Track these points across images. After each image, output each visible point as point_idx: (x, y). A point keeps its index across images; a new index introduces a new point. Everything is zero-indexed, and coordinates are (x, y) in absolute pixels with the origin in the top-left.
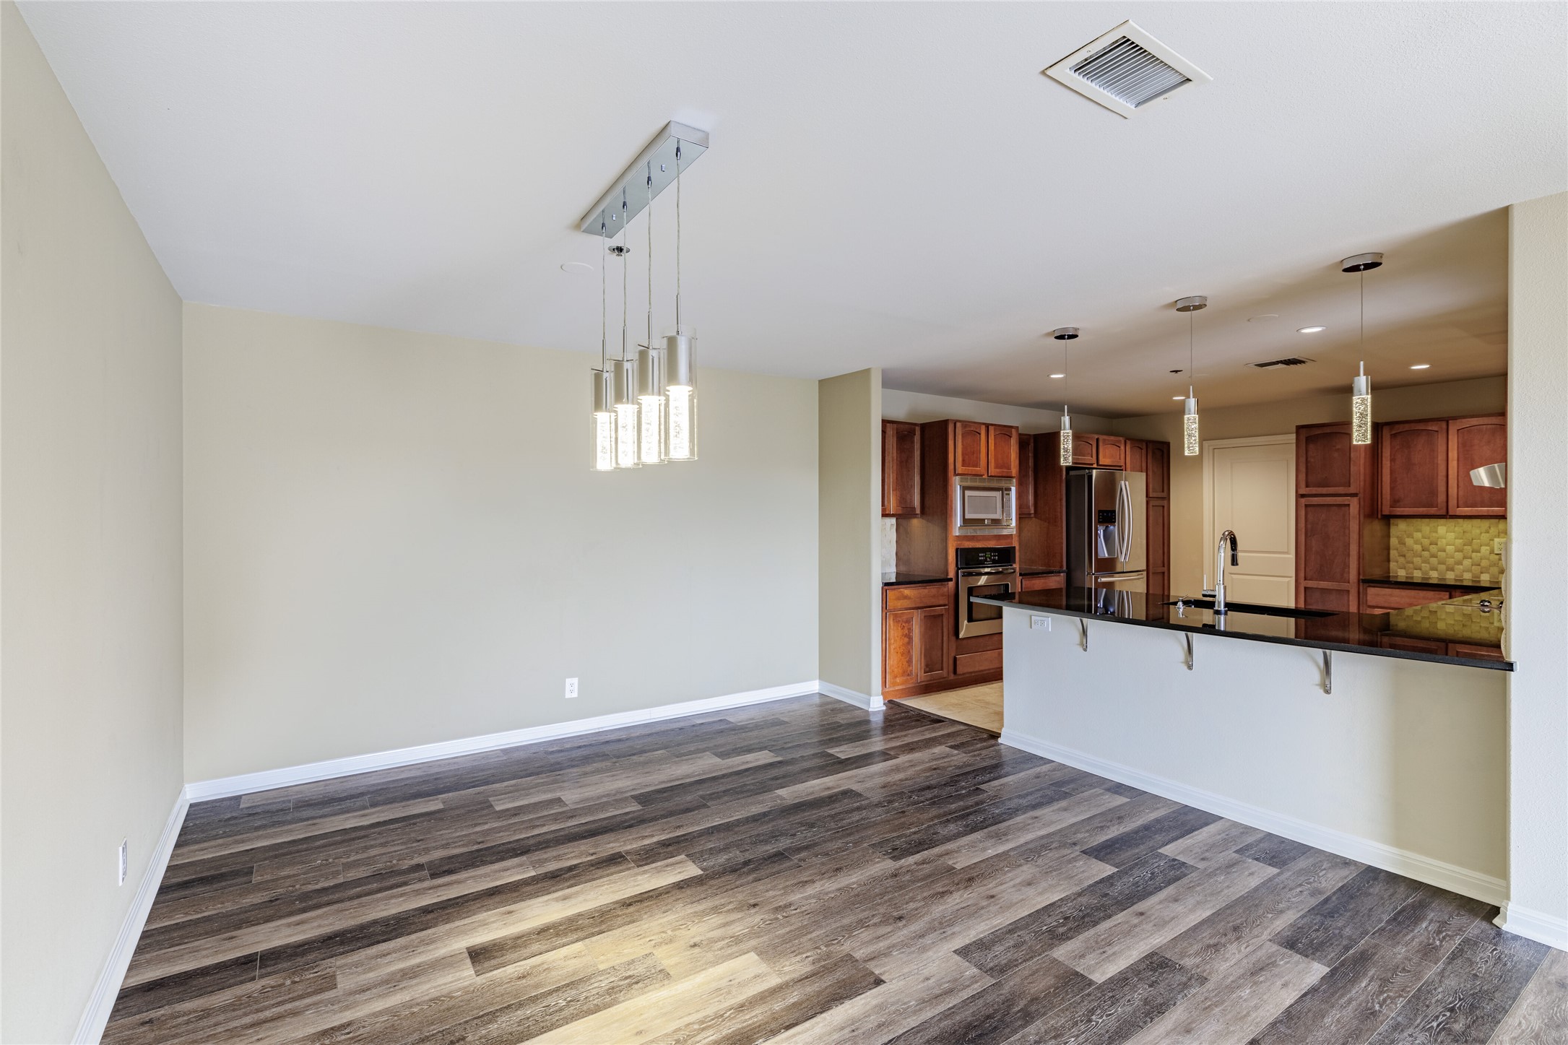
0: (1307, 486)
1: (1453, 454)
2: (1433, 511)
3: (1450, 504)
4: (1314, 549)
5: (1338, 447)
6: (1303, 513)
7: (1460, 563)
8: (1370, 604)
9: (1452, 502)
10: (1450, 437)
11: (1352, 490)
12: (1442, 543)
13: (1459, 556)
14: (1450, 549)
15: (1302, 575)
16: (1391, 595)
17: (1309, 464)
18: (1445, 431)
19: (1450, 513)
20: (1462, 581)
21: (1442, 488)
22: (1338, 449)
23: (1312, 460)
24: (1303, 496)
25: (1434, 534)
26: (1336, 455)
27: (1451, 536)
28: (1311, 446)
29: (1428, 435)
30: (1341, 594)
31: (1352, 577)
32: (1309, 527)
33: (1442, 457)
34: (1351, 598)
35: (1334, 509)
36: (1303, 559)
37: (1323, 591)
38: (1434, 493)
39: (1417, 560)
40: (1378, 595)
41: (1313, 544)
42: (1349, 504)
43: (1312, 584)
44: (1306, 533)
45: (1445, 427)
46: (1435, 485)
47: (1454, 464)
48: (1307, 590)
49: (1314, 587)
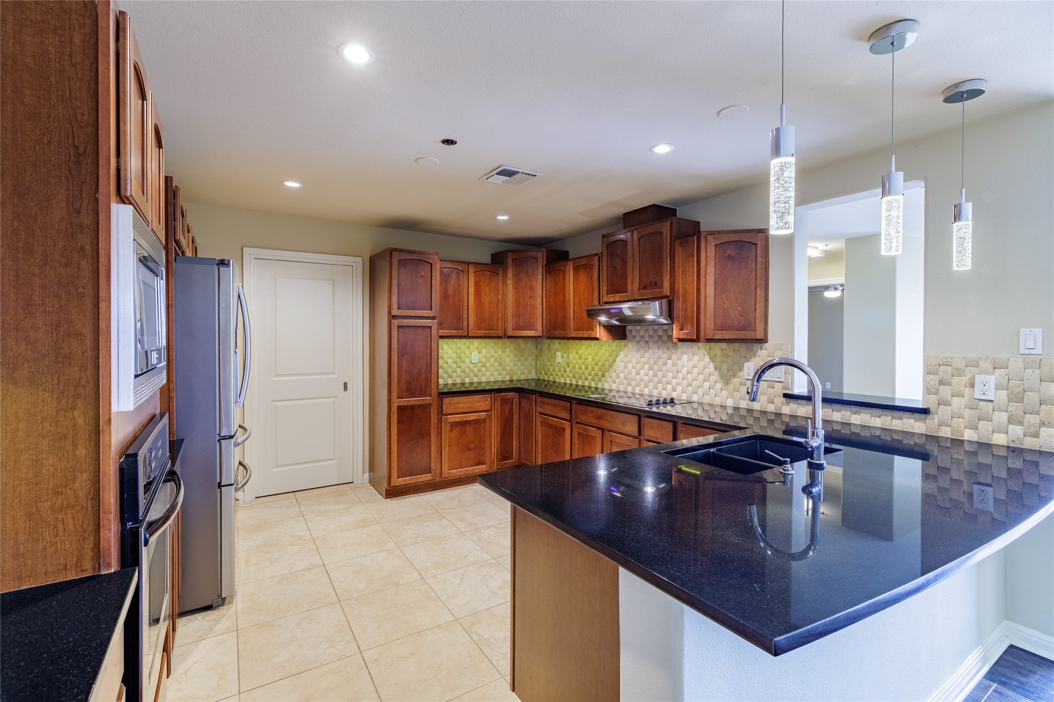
0: (398, 309)
1: (472, 290)
2: (459, 333)
3: (469, 329)
4: (404, 368)
5: (422, 274)
6: (395, 333)
8: (445, 409)
9: (470, 327)
10: (470, 277)
11: (434, 312)
13: (454, 366)
14: (450, 361)
15: (395, 394)
16: (458, 403)
17: (400, 287)
18: (467, 272)
21: (465, 316)
22: (422, 276)
23: (402, 283)
24: (395, 317)
26: (421, 281)
27: (450, 351)
28: (402, 270)
29: (458, 273)
30: (426, 407)
31: (434, 392)
32: (400, 347)
33: (465, 291)
34: (432, 410)
35: (419, 330)
36: (396, 378)
37: (413, 407)
38: (460, 319)
39: (450, 370)
40: (450, 404)
41: (404, 364)
42: (431, 327)
43: (404, 402)
44: (398, 355)
45: (467, 269)
46: (461, 312)
47: (472, 298)
48: (401, 409)
49: (406, 404)
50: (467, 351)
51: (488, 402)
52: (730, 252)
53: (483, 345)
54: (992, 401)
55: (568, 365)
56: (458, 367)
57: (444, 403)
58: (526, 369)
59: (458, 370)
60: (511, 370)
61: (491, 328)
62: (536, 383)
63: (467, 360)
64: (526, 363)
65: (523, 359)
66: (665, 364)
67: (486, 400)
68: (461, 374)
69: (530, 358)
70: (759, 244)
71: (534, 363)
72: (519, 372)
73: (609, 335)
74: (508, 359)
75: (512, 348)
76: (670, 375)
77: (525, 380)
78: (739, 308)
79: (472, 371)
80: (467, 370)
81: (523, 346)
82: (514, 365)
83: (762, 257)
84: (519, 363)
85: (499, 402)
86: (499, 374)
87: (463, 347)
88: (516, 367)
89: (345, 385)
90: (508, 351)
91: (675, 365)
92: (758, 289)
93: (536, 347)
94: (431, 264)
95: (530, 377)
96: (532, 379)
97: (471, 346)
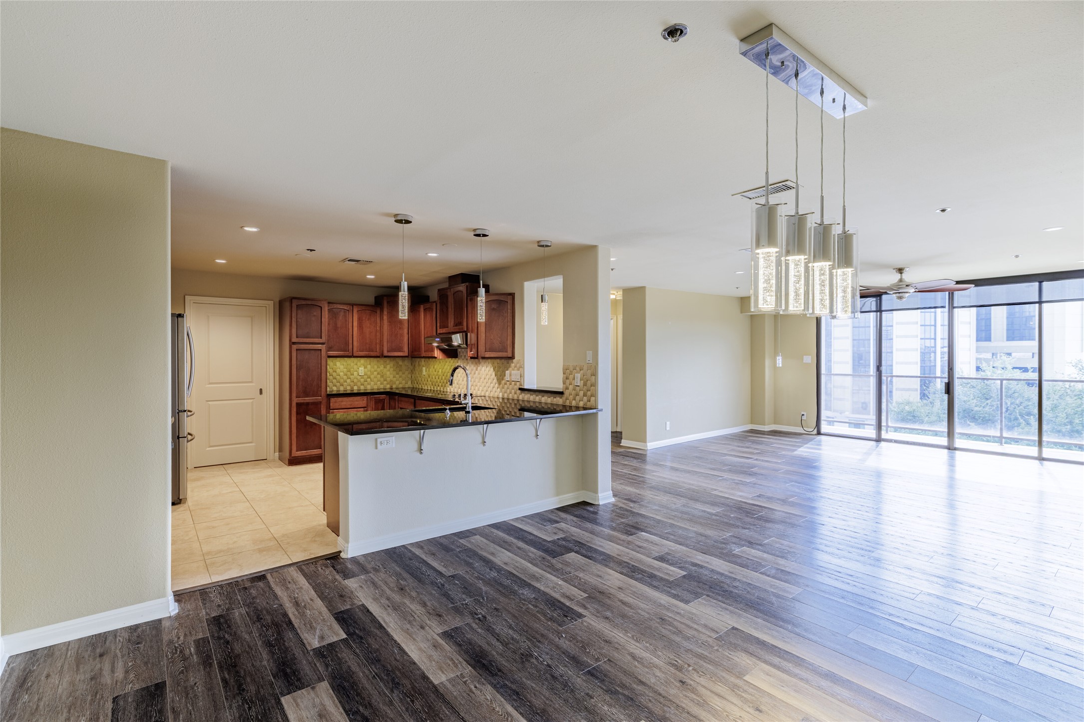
0: (297, 338)
1: (355, 324)
2: (346, 353)
3: (354, 351)
4: (301, 377)
5: (315, 314)
6: (294, 354)
7: (346, 382)
8: (331, 408)
9: (355, 349)
10: (354, 314)
11: (323, 340)
12: (338, 371)
13: (345, 377)
14: (341, 374)
15: (294, 395)
16: (342, 401)
17: (298, 323)
18: (352, 311)
19: (354, 355)
20: (346, 391)
21: (351, 342)
22: (315, 315)
23: (300, 320)
24: (294, 343)
25: (335, 366)
26: (313, 318)
27: (342, 367)
28: (299, 311)
29: (344, 312)
30: (317, 404)
31: (323, 393)
32: (298, 363)
33: (350, 325)
34: (322, 406)
35: (313, 352)
36: (295, 384)
37: (308, 404)
38: (347, 344)
39: (342, 381)
40: (336, 402)
41: (301, 374)
42: (321, 350)
43: (301, 400)
44: (297, 368)
45: (352, 309)
46: (347, 339)
47: (355, 329)
48: (298, 405)
49: (302, 402)
50: (355, 367)
51: (365, 402)
52: (494, 306)
53: (368, 363)
54: (579, 386)
55: (429, 376)
56: (348, 378)
57: (331, 401)
58: (403, 380)
59: (349, 381)
60: (391, 381)
61: (370, 350)
62: (412, 391)
63: (355, 373)
64: (404, 376)
65: (401, 373)
66: (475, 374)
67: (363, 400)
68: (351, 383)
69: (407, 373)
70: (509, 301)
71: (410, 376)
72: (397, 382)
73: (444, 355)
74: (388, 373)
75: (392, 365)
76: (477, 380)
77: (402, 388)
78: (499, 339)
79: (359, 381)
80: (355, 381)
81: (401, 363)
82: (393, 377)
83: (510, 310)
84: (397, 376)
85: (374, 402)
86: (381, 384)
87: (352, 364)
88: (395, 379)
89: (261, 390)
90: (388, 367)
91: (479, 374)
92: (509, 328)
93: (412, 364)
94: (321, 307)
95: (407, 386)
96: (409, 388)
97: (358, 364)
